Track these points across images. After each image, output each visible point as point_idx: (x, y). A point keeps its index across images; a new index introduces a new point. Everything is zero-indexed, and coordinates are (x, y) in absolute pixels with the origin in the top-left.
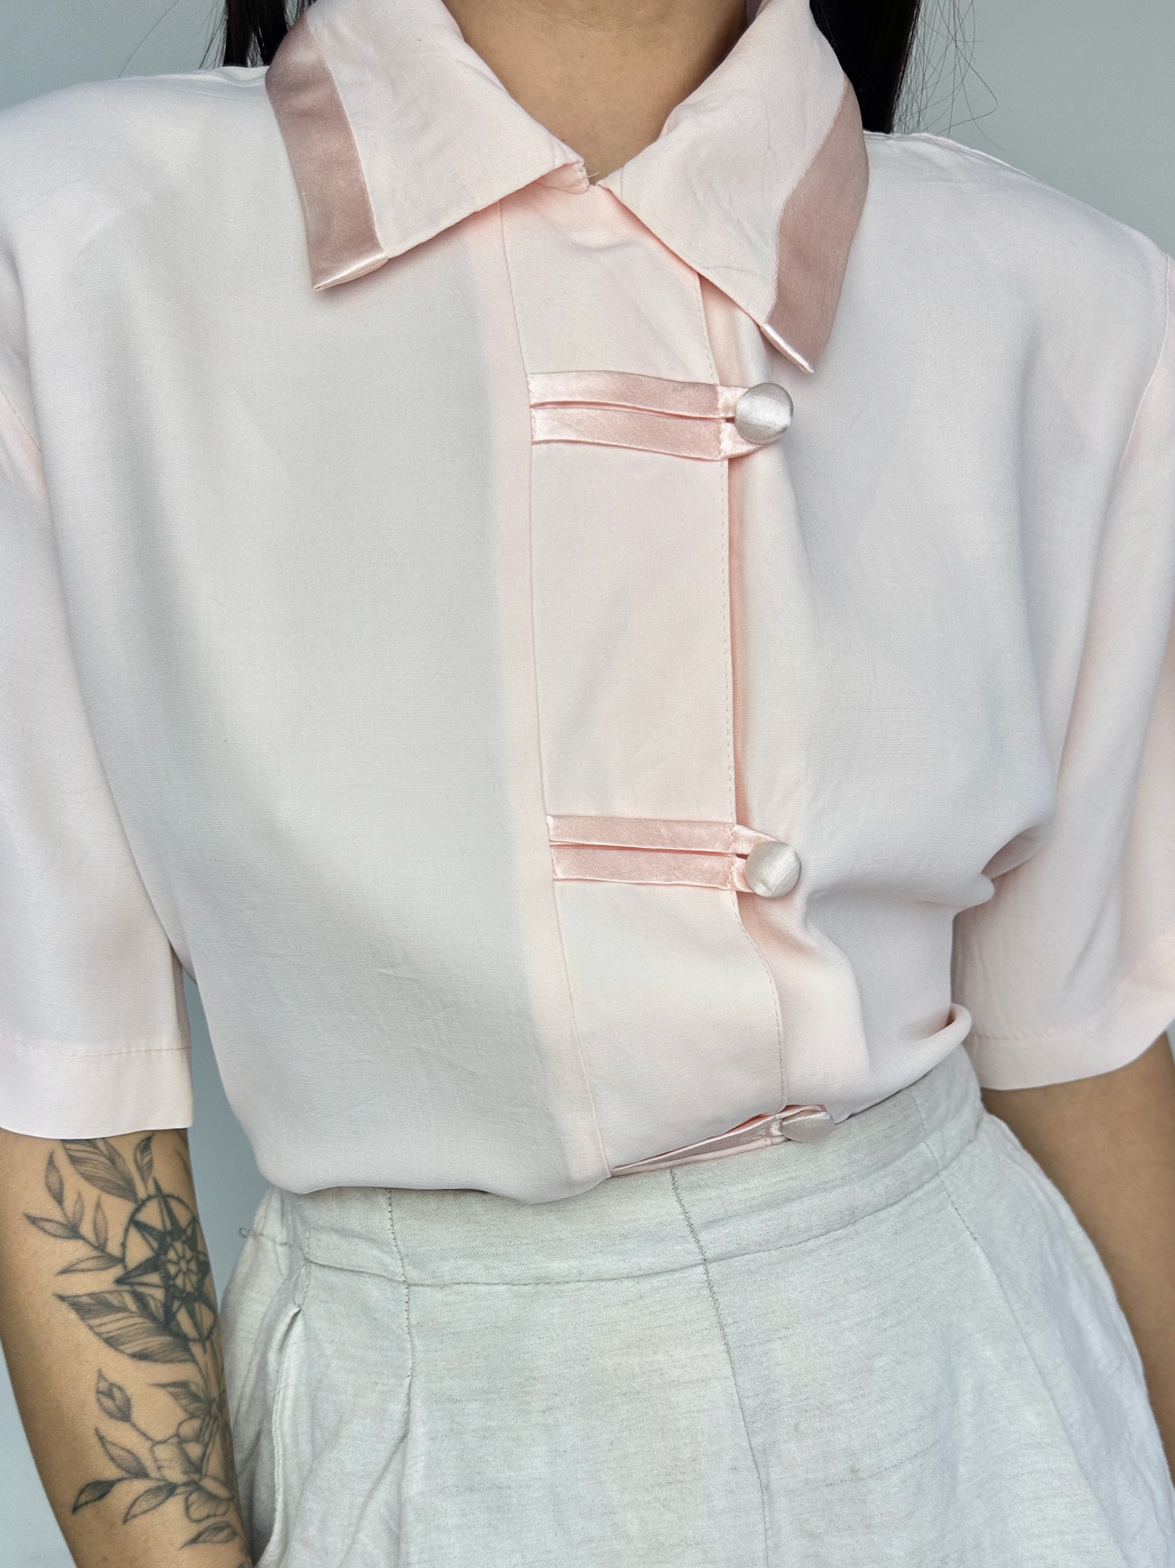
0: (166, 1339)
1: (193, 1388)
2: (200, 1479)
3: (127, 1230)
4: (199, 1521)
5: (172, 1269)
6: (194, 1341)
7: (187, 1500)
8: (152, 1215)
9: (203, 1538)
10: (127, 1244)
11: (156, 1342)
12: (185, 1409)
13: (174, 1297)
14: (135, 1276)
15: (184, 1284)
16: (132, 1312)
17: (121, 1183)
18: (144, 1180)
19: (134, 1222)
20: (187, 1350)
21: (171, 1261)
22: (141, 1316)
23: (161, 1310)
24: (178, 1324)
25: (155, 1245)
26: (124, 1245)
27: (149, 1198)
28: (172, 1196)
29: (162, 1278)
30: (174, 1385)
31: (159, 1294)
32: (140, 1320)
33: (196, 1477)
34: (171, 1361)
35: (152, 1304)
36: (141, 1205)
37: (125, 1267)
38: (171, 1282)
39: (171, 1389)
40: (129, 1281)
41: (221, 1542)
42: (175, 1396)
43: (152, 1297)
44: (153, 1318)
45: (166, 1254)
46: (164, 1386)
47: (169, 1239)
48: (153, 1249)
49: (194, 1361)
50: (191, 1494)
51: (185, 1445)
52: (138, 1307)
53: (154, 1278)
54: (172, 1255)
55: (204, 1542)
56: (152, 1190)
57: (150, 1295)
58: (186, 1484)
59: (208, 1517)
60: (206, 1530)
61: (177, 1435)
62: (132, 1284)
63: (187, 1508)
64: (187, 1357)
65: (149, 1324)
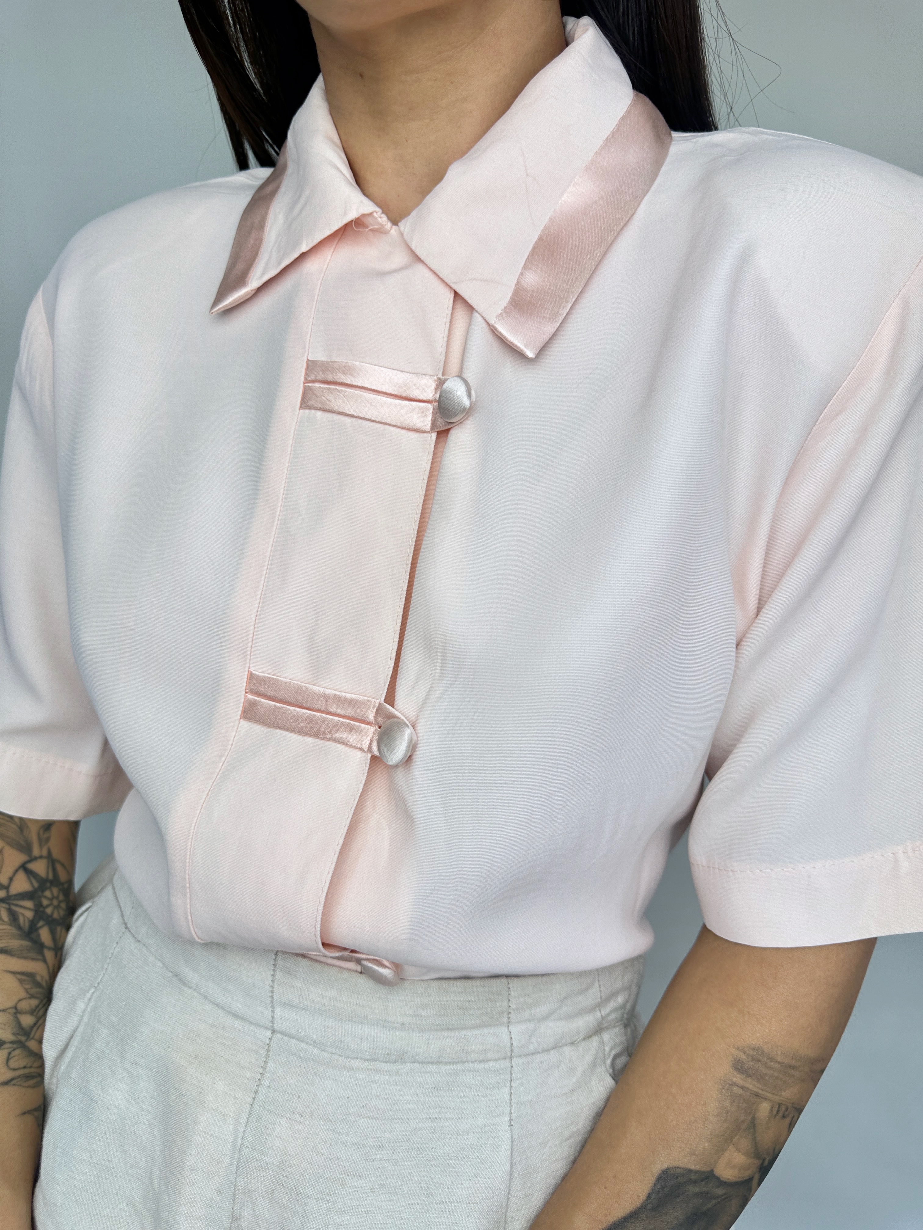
0: (26, 943)
1: (38, 978)
2: (26, 1040)
3: (16, 871)
4: (14, 1070)
5: (45, 902)
6: (49, 949)
7: (10, 1053)
8: (40, 868)
9: (14, 1082)
10: (14, 879)
11: (16, 944)
12: (27, 991)
13: (41, 918)
14: (14, 899)
15: (53, 913)
16: (3, 921)
17: (22, 843)
18: (41, 846)
19: (23, 867)
20: (41, 953)
21: (46, 897)
22: (10, 925)
23: (27, 924)
24: (39, 935)
25: (36, 885)
26: (11, 879)
27: (41, 857)
28: (59, 862)
29: (35, 905)
30: (22, 973)
31: (30, 915)
32: (8, 927)
33: (23, 1039)
34: (25, 958)
35: (21, 919)
36: (33, 859)
37: (8, 892)
38: (41, 909)
39: (19, 976)
40: (8, 901)
41: (28, 1087)
42: (21, 981)
43: (23, 915)
44: (19, 928)
45: (43, 891)
46: (14, 973)
47: (48, 884)
48: (33, 886)
49: (45, 961)
50: (14, 1050)
51: (19, 1016)
52: (10, 919)
53: (29, 904)
54: (48, 893)
55: (14, 1085)
56: (45, 853)
57: (21, 913)
58: (12, 1042)
59: (25, 1067)
60: (19, 1077)
61: (16, 1008)
62: (9, 904)
63: (8, 1060)
64: (40, 957)
65: (14, 931)
